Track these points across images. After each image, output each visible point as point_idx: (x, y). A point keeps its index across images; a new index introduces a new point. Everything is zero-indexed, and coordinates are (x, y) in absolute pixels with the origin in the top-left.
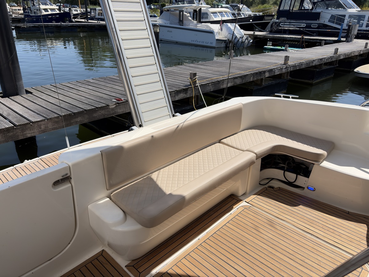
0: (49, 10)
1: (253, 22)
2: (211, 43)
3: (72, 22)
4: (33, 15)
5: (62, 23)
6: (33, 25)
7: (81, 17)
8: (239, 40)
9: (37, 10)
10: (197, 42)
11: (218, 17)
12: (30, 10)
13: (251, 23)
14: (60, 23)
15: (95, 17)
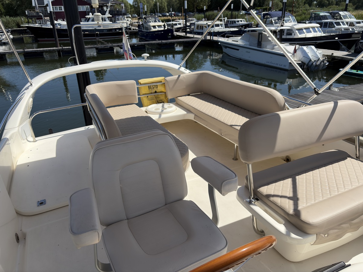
0: (157, 27)
1: (338, 40)
2: (285, 66)
7: (182, 30)
8: (313, 63)
10: (272, 63)
11: (303, 33)
12: (143, 26)
13: (336, 40)
15: (193, 30)
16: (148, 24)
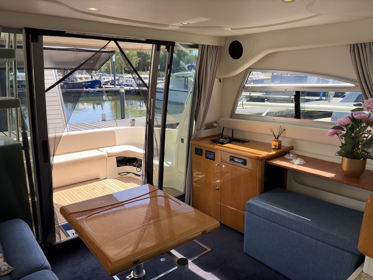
0: (84, 79)
3: (102, 88)
4: (70, 82)
5: (91, 89)
6: (66, 91)
7: (110, 83)
9: (74, 78)
14: (88, 89)
15: (122, 83)
16: (75, 76)
